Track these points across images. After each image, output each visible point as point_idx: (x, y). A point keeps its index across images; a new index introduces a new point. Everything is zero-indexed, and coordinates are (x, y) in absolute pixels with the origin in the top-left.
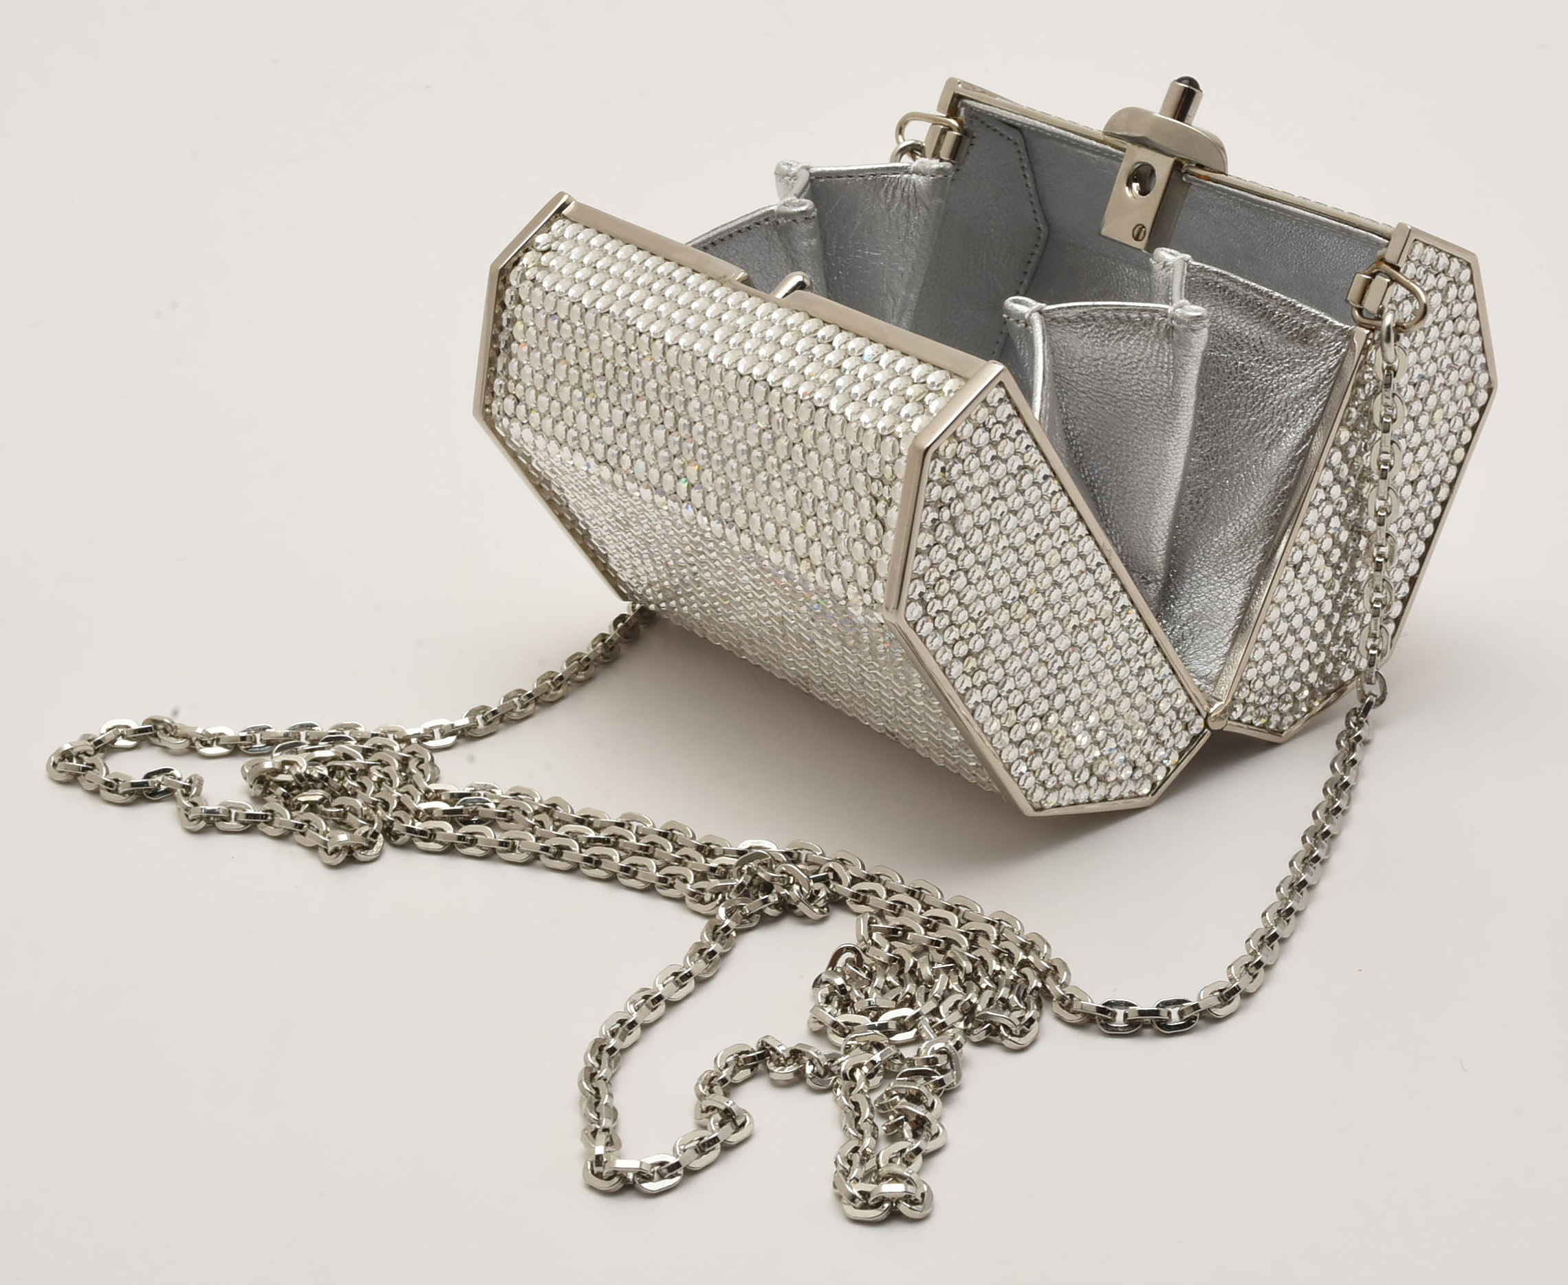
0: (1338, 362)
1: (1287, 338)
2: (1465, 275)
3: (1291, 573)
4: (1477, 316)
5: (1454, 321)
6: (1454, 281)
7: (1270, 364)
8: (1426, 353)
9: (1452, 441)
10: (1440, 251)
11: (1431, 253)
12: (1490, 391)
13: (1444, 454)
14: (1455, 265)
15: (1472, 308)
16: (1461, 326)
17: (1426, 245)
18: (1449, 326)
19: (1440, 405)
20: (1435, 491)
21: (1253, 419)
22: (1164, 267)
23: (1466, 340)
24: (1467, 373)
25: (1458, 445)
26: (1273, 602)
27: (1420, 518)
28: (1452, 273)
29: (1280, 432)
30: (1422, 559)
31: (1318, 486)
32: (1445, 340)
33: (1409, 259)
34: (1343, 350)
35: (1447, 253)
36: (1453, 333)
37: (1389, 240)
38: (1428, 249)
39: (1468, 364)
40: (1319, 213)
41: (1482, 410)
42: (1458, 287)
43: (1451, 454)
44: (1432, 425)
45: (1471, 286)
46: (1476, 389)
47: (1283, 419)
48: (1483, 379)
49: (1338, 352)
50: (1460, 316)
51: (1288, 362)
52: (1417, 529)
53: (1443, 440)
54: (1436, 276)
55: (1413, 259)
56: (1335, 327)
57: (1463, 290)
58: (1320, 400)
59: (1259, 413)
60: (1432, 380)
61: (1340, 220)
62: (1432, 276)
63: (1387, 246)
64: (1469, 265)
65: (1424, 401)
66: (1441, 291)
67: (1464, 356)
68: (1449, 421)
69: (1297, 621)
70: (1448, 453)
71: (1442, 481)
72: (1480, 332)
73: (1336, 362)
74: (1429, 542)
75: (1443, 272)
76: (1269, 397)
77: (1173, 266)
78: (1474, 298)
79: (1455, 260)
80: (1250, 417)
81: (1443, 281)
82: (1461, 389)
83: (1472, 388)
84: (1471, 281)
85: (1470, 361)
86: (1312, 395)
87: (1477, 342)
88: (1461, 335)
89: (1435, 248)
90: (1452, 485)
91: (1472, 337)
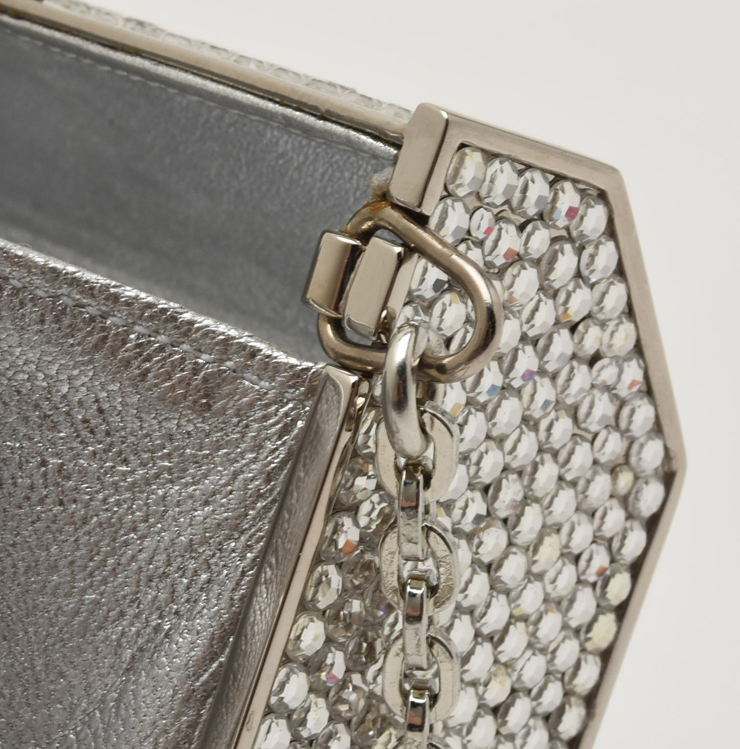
0: (289, 454)
2: (595, 220)
4: (630, 312)
5: (573, 329)
6: (569, 237)
7: (125, 463)
8: (509, 412)
10: (529, 167)
11: (504, 176)
12: (669, 480)
13: (569, 634)
14: (569, 198)
15: (616, 296)
16: (592, 339)
17: (490, 156)
18: (562, 343)
19: (550, 528)
23: (607, 372)
24: (613, 446)
25: (600, 609)
28: (561, 218)
32: (554, 377)
33: (449, 194)
34: (300, 424)
35: (544, 171)
36: (574, 356)
37: (398, 147)
38: (496, 164)
39: (615, 424)
42: (580, 250)
43: (583, 632)
45: (611, 245)
48: (652, 454)
49: (286, 430)
50: (589, 316)
51: (168, 458)
54: (521, 228)
55: (461, 192)
56: (278, 368)
57: (592, 257)
60: (527, 474)
62: (512, 229)
63: (395, 161)
64: (602, 196)
66: (537, 263)
67: (603, 407)
70: (577, 631)
72: (638, 350)
73: (282, 453)
75: (541, 216)
78: (620, 272)
79: (568, 185)
81: (540, 240)
82: (600, 485)
83: (625, 480)
84: (611, 232)
85: (617, 416)
87: (633, 372)
88: (594, 359)
89: (513, 160)
91: (620, 361)
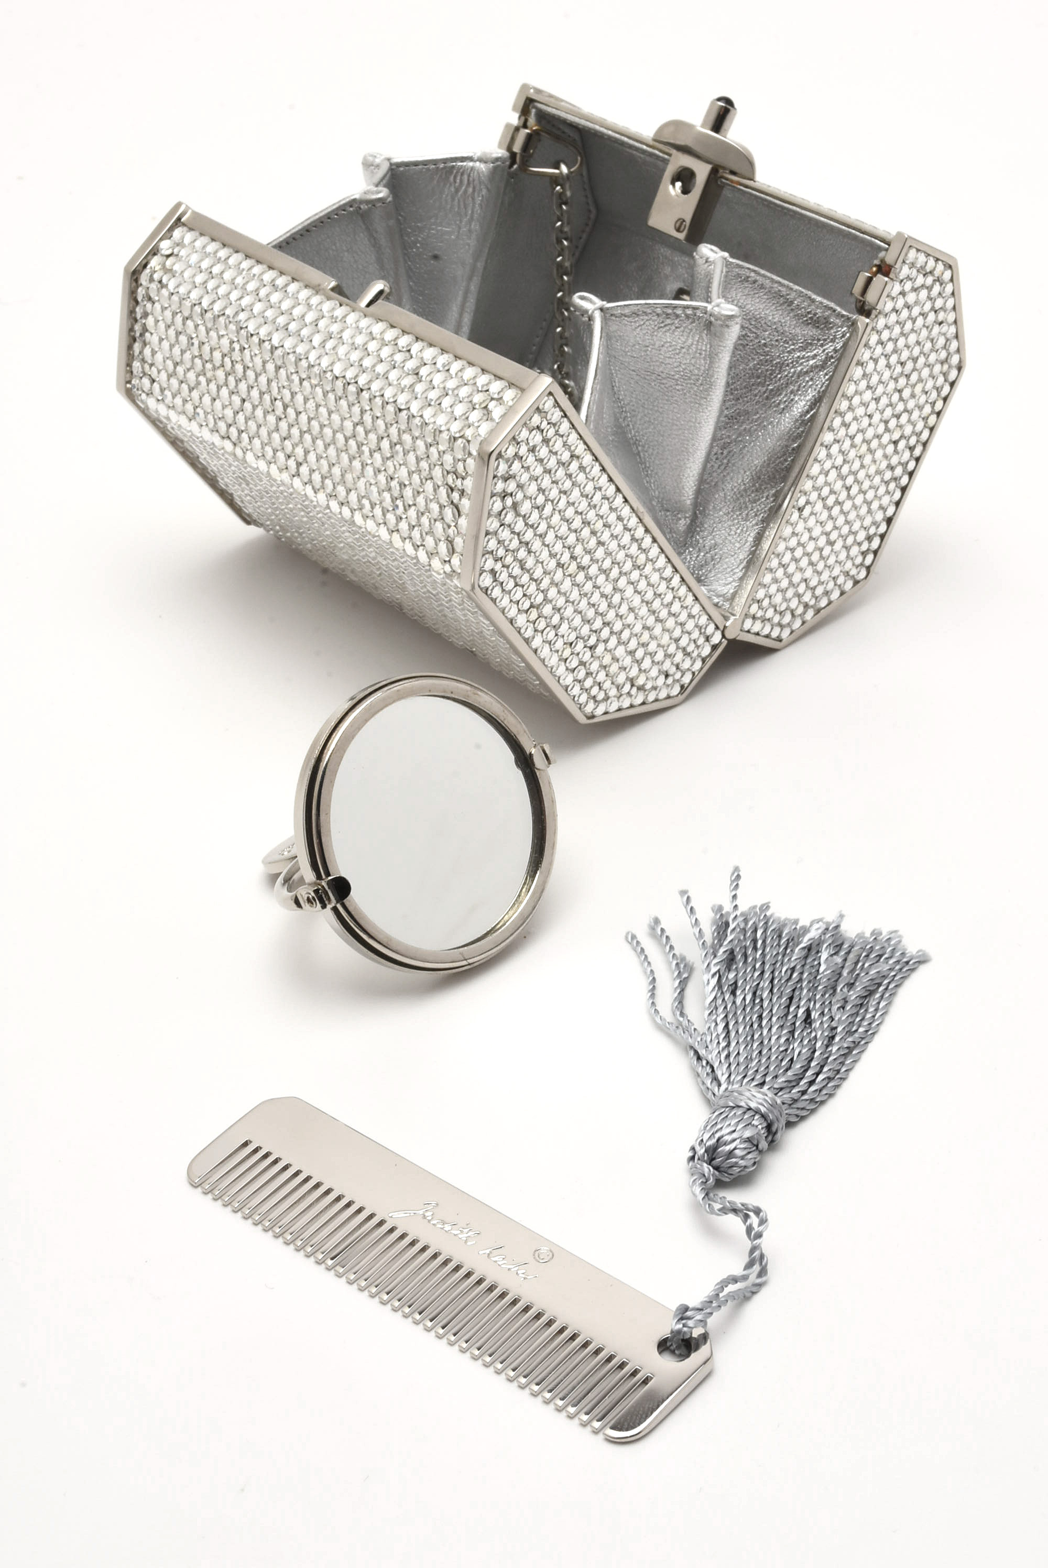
0: (844, 345)
1: (802, 323)
2: (947, 275)
3: (796, 515)
4: (954, 308)
5: (935, 312)
6: (938, 280)
7: (788, 343)
8: (912, 338)
9: (927, 409)
10: (929, 255)
11: (922, 258)
12: (960, 368)
13: (921, 419)
14: (940, 267)
15: (950, 304)
16: (941, 316)
17: (918, 250)
18: (932, 317)
19: (920, 380)
20: (912, 449)
21: (771, 387)
22: (707, 262)
23: (944, 328)
24: (943, 354)
25: (933, 412)
26: (780, 538)
27: (899, 471)
28: (937, 273)
29: (792, 400)
30: (898, 504)
31: (822, 445)
32: (927, 327)
33: (904, 262)
34: (848, 335)
35: (934, 257)
36: (935, 322)
37: (889, 245)
38: (919, 253)
39: (944, 347)
40: (832, 219)
41: (952, 384)
42: (941, 284)
43: (925, 419)
44: (913, 396)
45: (951, 284)
46: (949, 367)
47: (796, 388)
48: (955, 360)
49: (843, 336)
50: (941, 308)
51: (802, 343)
52: (895, 479)
53: (921, 408)
54: (924, 275)
55: (907, 262)
56: (843, 316)
57: (944, 288)
58: (826, 374)
59: (776, 383)
60: (915, 360)
61: (849, 226)
62: (922, 275)
63: (887, 250)
64: (950, 267)
65: (908, 377)
66: (927, 288)
67: (941, 341)
68: (926, 393)
69: (799, 553)
70: (923, 419)
71: (918, 441)
72: (955, 322)
73: (841, 344)
74: (904, 490)
75: (930, 272)
76: (784, 371)
77: (714, 262)
78: (953, 294)
79: (940, 262)
80: (768, 385)
81: (930, 280)
82: (937, 368)
83: (946, 367)
84: (952, 280)
85: (945, 345)
86: (820, 370)
87: (953, 329)
88: (940, 323)
89: (925, 253)
90: (925, 445)
91: (949, 325)
